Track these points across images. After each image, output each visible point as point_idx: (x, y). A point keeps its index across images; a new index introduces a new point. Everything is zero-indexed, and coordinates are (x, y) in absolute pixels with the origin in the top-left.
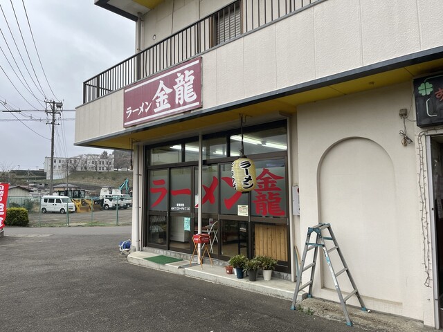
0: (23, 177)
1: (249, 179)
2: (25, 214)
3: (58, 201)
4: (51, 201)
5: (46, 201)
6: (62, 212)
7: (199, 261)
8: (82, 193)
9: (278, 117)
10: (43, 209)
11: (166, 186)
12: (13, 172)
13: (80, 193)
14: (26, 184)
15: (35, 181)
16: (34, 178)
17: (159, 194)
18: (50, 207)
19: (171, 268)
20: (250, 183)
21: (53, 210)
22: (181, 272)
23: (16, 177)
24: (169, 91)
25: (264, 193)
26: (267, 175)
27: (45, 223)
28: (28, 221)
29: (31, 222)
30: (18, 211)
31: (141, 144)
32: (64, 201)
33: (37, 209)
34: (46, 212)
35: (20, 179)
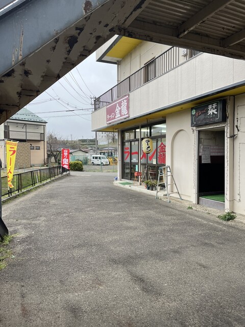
0: (85, 143)
1: (149, 147)
2: (81, 165)
3: (100, 158)
4: (96, 158)
5: (93, 158)
6: (102, 164)
7: (139, 184)
8: (113, 153)
9: (161, 119)
10: (93, 162)
11: (129, 150)
12: (80, 140)
13: (112, 154)
14: (87, 148)
15: (91, 146)
16: (91, 144)
17: (127, 154)
18: (96, 162)
19: (127, 187)
20: (149, 149)
21: (97, 163)
22: (130, 188)
23: (81, 143)
24: (120, 108)
25: (162, 153)
26: (162, 145)
27: (92, 170)
28: (82, 169)
29: (84, 169)
30: (78, 163)
31: (120, 130)
32: (103, 158)
33: (90, 163)
34: (94, 164)
35: (83, 145)
